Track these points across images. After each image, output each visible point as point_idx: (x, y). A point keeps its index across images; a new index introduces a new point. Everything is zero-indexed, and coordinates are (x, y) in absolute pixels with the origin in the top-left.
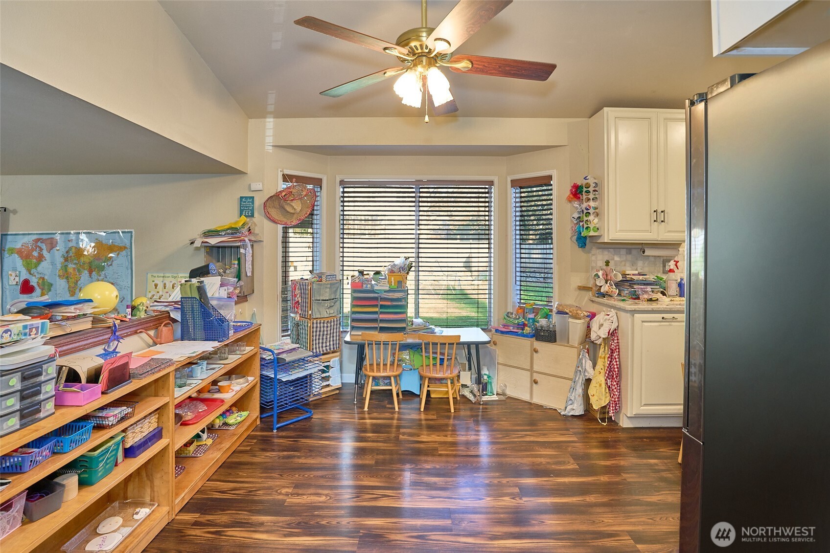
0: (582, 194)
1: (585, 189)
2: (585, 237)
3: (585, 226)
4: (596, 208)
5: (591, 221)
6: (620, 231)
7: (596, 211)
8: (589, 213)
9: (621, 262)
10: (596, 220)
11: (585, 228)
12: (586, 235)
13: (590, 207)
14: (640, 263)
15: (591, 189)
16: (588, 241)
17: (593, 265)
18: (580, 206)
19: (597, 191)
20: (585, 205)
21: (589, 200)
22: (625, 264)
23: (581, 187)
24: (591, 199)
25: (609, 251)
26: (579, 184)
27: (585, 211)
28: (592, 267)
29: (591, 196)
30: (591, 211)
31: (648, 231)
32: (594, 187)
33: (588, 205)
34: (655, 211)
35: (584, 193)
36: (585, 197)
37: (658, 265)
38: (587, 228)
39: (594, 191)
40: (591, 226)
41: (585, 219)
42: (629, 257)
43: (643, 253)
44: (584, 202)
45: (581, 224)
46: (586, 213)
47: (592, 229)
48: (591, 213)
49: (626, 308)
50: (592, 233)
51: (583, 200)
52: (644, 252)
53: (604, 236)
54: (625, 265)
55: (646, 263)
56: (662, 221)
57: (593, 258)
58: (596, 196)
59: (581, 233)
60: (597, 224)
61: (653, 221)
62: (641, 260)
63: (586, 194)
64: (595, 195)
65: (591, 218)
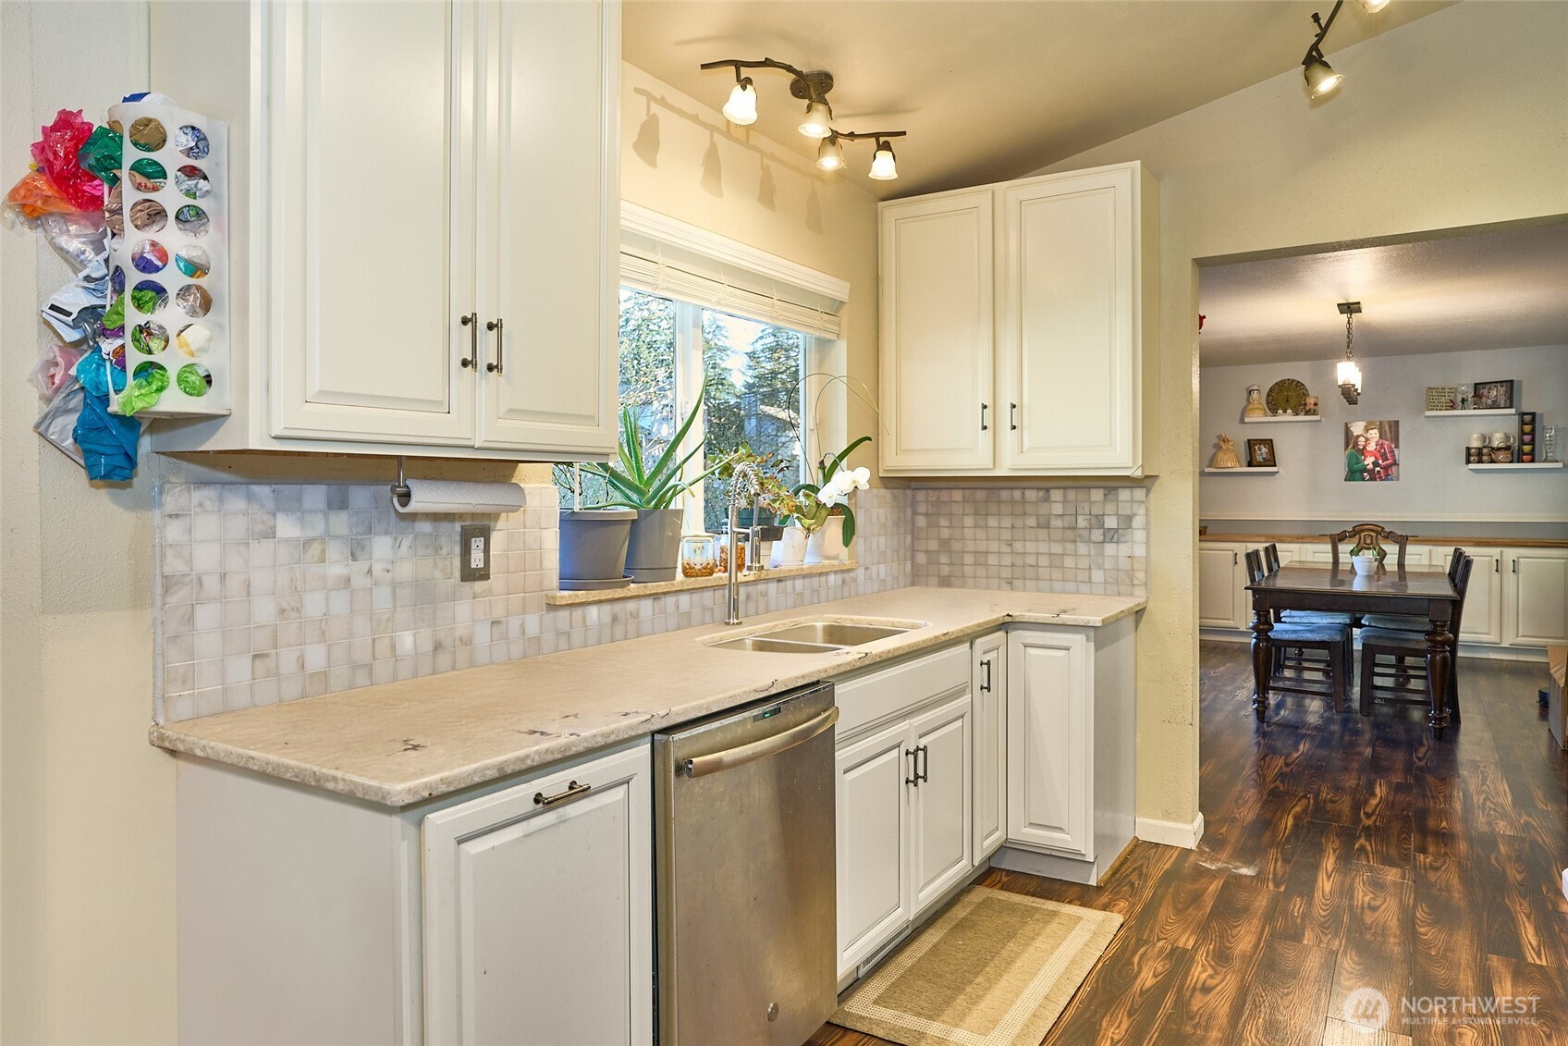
0: (115, 180)
1: (131, 155)
2: (130, 423)
3: (134, 358)
4: (195, 269)
5: (172, 333)
6: (328, 396)
7: (202, 281)
8: (160, 291)
9: (307, 543)
10: (200, 331)
11: (130, 370)
12: (139, 405)
13: (164, 256)
14: (381, 546)
15: (171, 157)
16: (146, 444)
17: (174, 565)
18: (99, 247)
19: (205, 178)
20: (132, 241)
21: (155, 215)
22: (323, 551)
23: (111, 134)
24: (171, 216)
25: (250, 498)
26: (96, 118)
27: (134, 277)
28: (165, 577)
29: (171, 196)
30: (171, 278)
31: (440, 403)
32: (189, 152)
33: (154, 244)
34: (465, 321)
35: (124, 173)
36: (130, 196)
37: (444, 552)
38: (146, 370)
39: (191, 172)
40: (173, 361)
41: (133, 318)
42: (340, 522)
43: (404, 505)
44: (128, 225)
45: (108, 346)
46: (141, 287)
47: (172, 374)
48: (172, 292)
49: (387, 794)
50: (173, 401)
51: (119, 211)
52: (405, 497)
53: (245, 420)
54: (322, 560)
55: (405, 544)
56: (490, 368)
57: (174, 531)
58: (200, 203)
59: (105, 400)
60: (203, 350)
61: (456, 363)
62: (386, 533)
63: (140, 178)
64: (189, 193)
65: (170, 315)
